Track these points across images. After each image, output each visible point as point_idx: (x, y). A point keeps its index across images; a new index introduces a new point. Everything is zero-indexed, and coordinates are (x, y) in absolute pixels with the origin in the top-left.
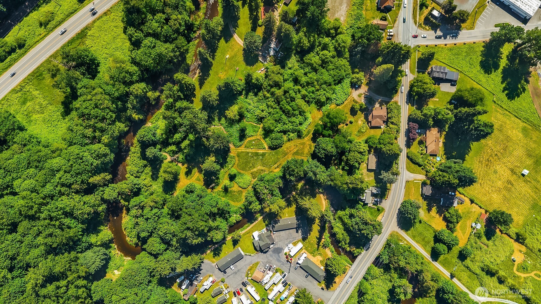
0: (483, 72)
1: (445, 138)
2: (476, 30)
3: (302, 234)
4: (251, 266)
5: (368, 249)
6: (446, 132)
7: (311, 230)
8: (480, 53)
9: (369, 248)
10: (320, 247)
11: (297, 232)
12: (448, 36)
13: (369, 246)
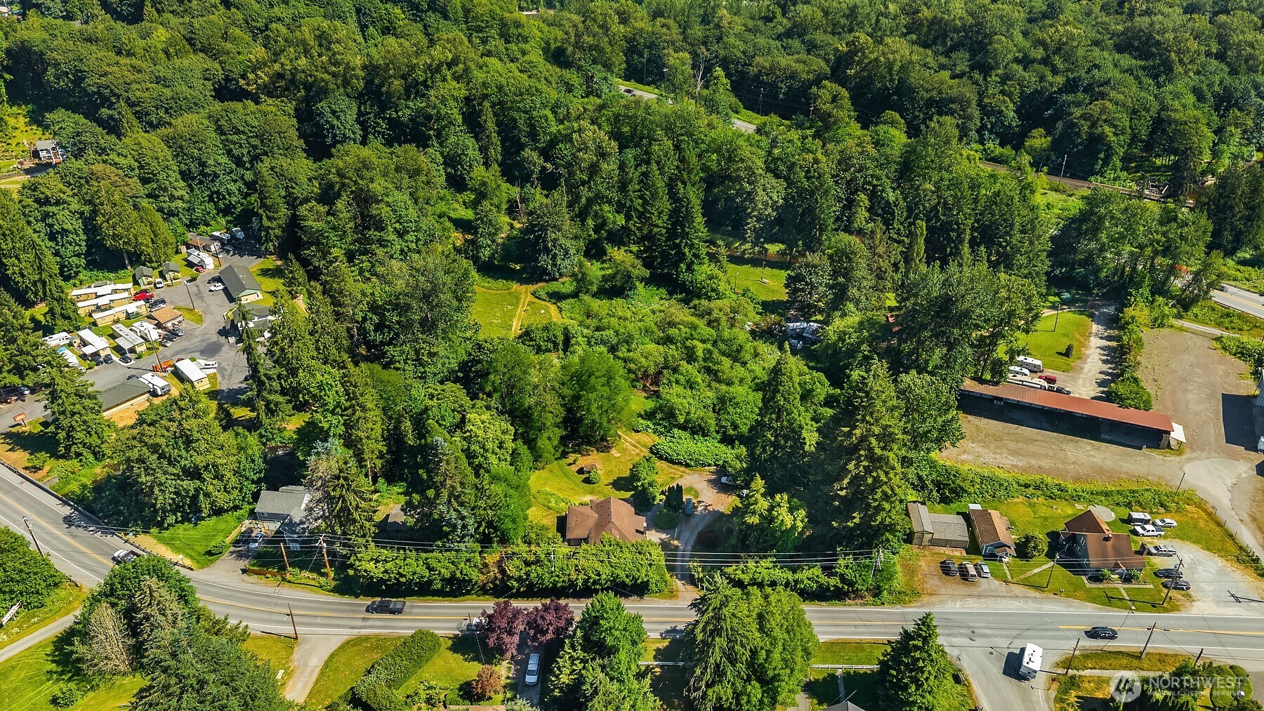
3: (230, 390)
4: (200, 313)
11: (246, 379)
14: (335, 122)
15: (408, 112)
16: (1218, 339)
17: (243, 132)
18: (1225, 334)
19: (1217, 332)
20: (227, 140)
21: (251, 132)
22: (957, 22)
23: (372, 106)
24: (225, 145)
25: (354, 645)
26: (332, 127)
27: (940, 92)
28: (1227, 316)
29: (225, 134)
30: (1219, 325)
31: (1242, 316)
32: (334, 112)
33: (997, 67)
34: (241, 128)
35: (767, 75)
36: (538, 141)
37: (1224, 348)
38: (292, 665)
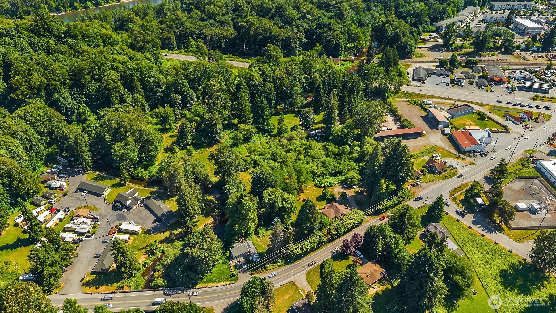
0: (499, 280)
1: (384, 292)
2: (521, 244)
3: (153, 228)
4: (92, 206)
5: (168, 295)
6: (393, 286)
7: (162, 232)
8: (510, 263)
9: (170, 295)
10: (146, 250)
11: (155, 222)
12: (479, 225)
13: (173, 294)
14: (66, 103)
15: (94, 89)
16: (408, 101)
17: (40, 120)
18: (409, 99)
19: (407, 99)
20: (35, 126)
21: (43, 119)
22: (271, 6)
23: (77, 90)
24: (35, 129)
25: (309, 274)
26: (65, 105)
27: (284, 36)
28: (406, 94)
29: (33, 123)
30: (405, 97)
31: (409, 93)
32: (63, 98)
33: (292, 22)
34: (39, 119)
35: (216, 38)
36: (161, 88)
37: (411, 104)
38: (301, 288)
